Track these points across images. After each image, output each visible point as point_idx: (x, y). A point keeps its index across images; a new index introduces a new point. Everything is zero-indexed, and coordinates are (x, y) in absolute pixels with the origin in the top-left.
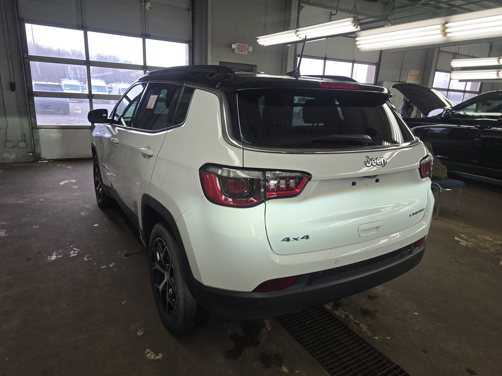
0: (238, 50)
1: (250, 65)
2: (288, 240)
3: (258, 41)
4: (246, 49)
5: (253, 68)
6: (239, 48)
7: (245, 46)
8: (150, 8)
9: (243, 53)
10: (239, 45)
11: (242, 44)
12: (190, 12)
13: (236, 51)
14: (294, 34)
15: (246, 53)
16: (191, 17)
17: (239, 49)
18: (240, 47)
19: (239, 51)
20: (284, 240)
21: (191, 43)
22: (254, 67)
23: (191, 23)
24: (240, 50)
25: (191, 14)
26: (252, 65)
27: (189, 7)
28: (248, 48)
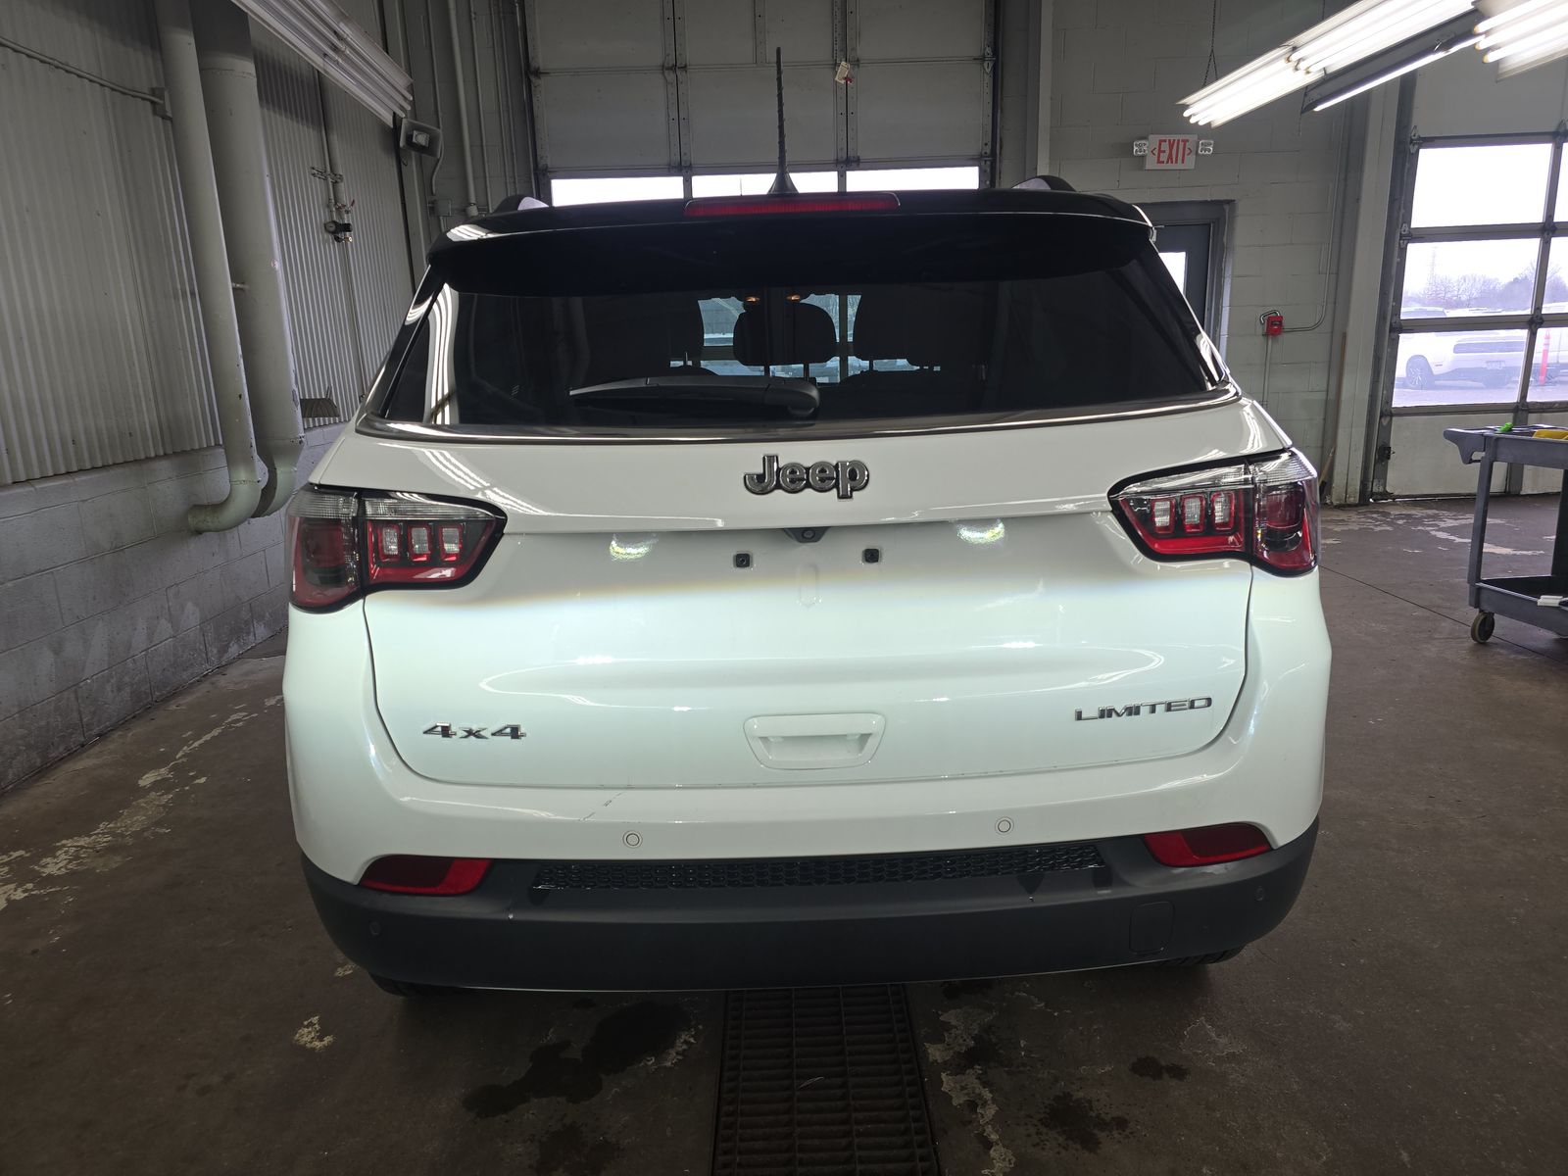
0: (1159, 157)
1: (1206, 202)
2: (446, 732)
3: (1186, 114)
4: (1187, 151)
5: (1224, 210)
6: (1160, 151)
7: (1185, 141)
8: (846, 79)
9: (1180, 166)
10: (1161, 141)
11: (1172, 137)
12: (986, 65)
13: (1151, 163)
14: (1282, 63)
15: (1190, 162)
16: (988, 80)
17: (1162, 154)
18: (1165, 146)
19: (1159, 162)
20: (430, 731)
21: (988, 163)
22: (1227, 207)
23: (989, 99)
24: (1164, 157)
25: (988, 70)
26: (1219, 204)
27: (985, 49)
28: (1198, 147)
